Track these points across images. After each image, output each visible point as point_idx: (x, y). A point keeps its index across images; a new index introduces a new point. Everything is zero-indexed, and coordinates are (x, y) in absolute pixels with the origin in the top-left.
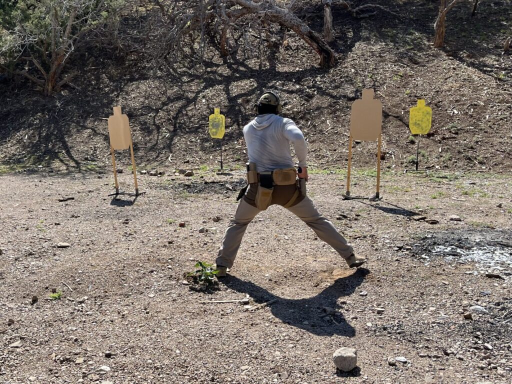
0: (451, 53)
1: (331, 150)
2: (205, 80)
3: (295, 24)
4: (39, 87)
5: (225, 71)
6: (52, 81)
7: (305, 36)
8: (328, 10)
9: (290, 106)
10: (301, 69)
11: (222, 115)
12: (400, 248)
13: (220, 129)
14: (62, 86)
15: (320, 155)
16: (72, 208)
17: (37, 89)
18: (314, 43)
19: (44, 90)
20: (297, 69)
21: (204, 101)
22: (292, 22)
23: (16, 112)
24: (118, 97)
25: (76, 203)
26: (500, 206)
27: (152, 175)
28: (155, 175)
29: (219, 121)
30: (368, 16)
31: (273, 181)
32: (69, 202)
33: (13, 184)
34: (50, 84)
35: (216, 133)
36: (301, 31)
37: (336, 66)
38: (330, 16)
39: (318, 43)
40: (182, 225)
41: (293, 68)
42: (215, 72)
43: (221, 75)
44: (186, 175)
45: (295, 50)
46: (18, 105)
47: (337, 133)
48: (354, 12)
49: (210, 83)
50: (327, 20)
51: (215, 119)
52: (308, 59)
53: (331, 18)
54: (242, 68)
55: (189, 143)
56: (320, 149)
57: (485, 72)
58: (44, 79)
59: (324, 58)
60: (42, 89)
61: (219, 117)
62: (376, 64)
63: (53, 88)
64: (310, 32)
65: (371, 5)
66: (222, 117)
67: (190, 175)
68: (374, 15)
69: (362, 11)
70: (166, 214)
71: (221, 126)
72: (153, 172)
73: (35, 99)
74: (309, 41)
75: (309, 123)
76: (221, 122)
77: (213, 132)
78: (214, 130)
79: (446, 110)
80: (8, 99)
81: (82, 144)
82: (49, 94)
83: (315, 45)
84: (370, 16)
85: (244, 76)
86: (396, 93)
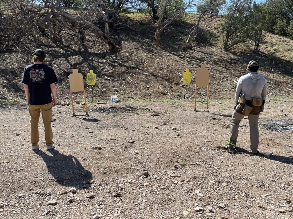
0: (164, 49)
2: (50, 54)
3: (96, 30)
7: (101, 36)
8: (107, 24)
9: (106, 70)
10: (102, 52)
11: (94, 74)
13: (93, 80)
18: (106, 40)
20: (99, 52)
21: (55, 65)
29: (92, 77)
30: (120, 29)
31: (252, 104)
35: (91, 83)
36: (99, 33)
38: (108, 27)
39: (107, 40)
41: (97, 51)
45: (93, 42)
48: (114, 26)
50: (106, 29)
51: (90, 75)
57: (181, 58)
59: (112, 47)
61: (93, 75)
64: (103, 34)
66: (94, 75)
71: (94, 79)
74: (104, 38)
75: (120, 78)
76: (94, 77)
77: (89, 82)
78: (89, 81)
79: (176, 74)
86: (151, 65)
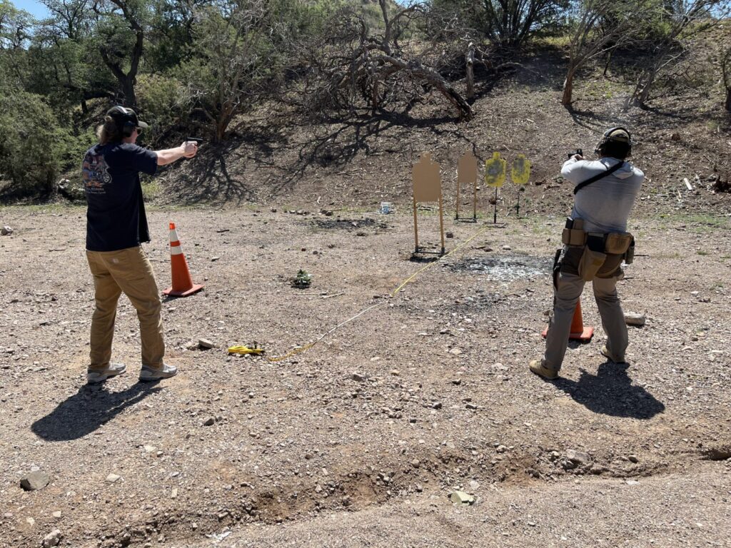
1: (454, 196)
4: (210, 136)
6: (221, 130)
7: (446, 93)
8: (470, 68)
12: (445, 265)
14: (231, 135)
16: (226, 236)
18: (454, 100)
19: (214, 138)
25: (230, 234)
26: (549, 240)
27: (298, 214)
28: (301, 214)
32: (225, 233)
33: (183, 219)
34: (220, 133)
36: (442, 88)
38: (472, 74)
40: (304, 250)
44: (327, 215)
48: (495, 70)
53: (473, 76)
55: (336, 188)
59: (462, 112)
62: (507, 119)
64: (451, 89)
67: (330, 214)
70: (296, 242)
72: (300, 212)
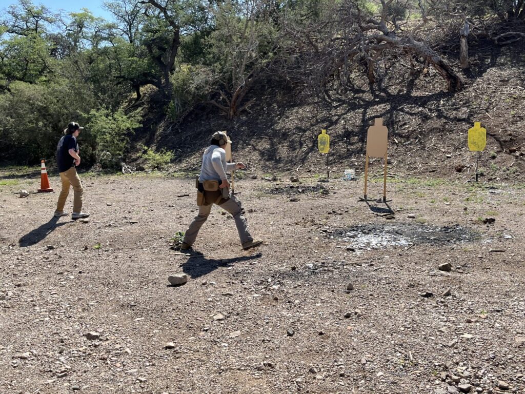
1: (424, 163)
2: (349, 104)
3: (428, 55)
4: (224, 113)
5: (368, 97)
6: (233, 108)
8: (464, 41)
9: (407, 126)
10: (430, 94)
11: (327, 135)
13: (326, 145)
14: (241, 112)
15: (412, 167)
17: (223, 114)
19: (227, 115)
20: (427, 93)
21: (343, 122)
22: (426, 53)
23: (206, 132)
24: (279, 119)
29: (325, 140)
30: (510, 42)
31: (203, 188)
34: (232, 110)
35: (323, 149)
36: (432, 61)
37: (461, 90)
38: (465, 45)
41: (424, 93)
42: (360, 98)
43: (364, 100)
44: (293, 181)
45: (432, 76)
46: (208, 127)
47: (436, 149)
48: (494, 40)
49: (353, 107)
50: (463, 49)
51: (323, 138)
52: (440, 85)
53: (466, 47)
54: (382, 94)
56: (415, 162)
58: (229, 106)
59: (451, 83)
60: (226, 114)
61: (325, 136)
62: (497, 88)
63: (234, 113)
64: (440, 62)
65: (512, 33)
67: (295, 181)
68: (518, 41)
69: (507, 38)
71: (327, 143)
73: (220, 122)
74: (440, 69)
75: (417, 141)
76: (327, 140)
78: (322, 147)
80: (203, 122)
81: (242, 157)
82: (231, 118)
83: (444, 73)
84: (512, 43)
85: (382, 101)
86: (503, 114)
